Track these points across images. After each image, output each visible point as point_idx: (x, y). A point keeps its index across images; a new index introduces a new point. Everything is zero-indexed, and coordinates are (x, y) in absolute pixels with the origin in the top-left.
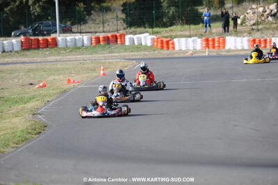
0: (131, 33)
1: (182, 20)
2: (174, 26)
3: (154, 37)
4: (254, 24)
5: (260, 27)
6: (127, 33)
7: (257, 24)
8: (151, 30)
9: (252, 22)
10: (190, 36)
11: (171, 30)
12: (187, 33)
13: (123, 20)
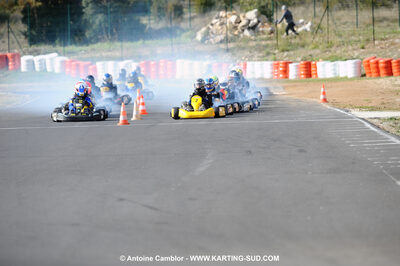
0: (30, 53)
1: (112, 34)
2: (99, 44)
3: (66, 59)
4: (221, 42)
5: (231, 45)
6: (24, 54)
7: (226, 40)
8: (62, 48)
9: (219, 38)
10: (122, 59)
11: (93, 50)
12: (118, 54)
13: (25, 34)
